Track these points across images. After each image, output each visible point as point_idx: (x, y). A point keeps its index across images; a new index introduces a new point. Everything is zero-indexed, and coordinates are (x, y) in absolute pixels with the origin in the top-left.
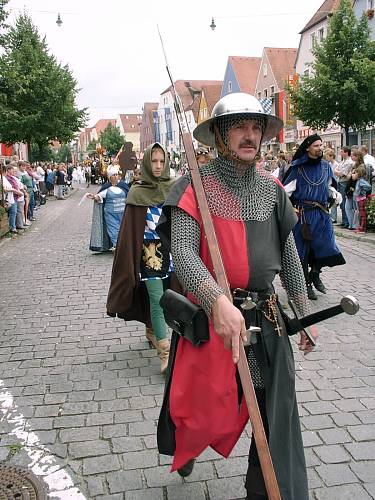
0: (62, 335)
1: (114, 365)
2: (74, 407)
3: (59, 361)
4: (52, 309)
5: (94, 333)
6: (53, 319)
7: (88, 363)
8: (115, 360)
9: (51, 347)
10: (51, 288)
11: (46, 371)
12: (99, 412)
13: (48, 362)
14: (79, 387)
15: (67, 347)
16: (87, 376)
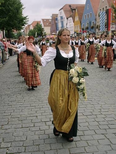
0: (12, 114)
1: (33, 129)
2: (14, 149)
3: (9, 127)
4: (9, 102)
5: (26, 113)
6: (9, 106)
7: (22, 127)
8: (34, 126)
9: (7, 120)
10: (9, 92)
11: (3, 131)
12: (25, 152)
13: (5, 127)
14: (17, 139)
15: (13, 120)
16: (21, 134)
